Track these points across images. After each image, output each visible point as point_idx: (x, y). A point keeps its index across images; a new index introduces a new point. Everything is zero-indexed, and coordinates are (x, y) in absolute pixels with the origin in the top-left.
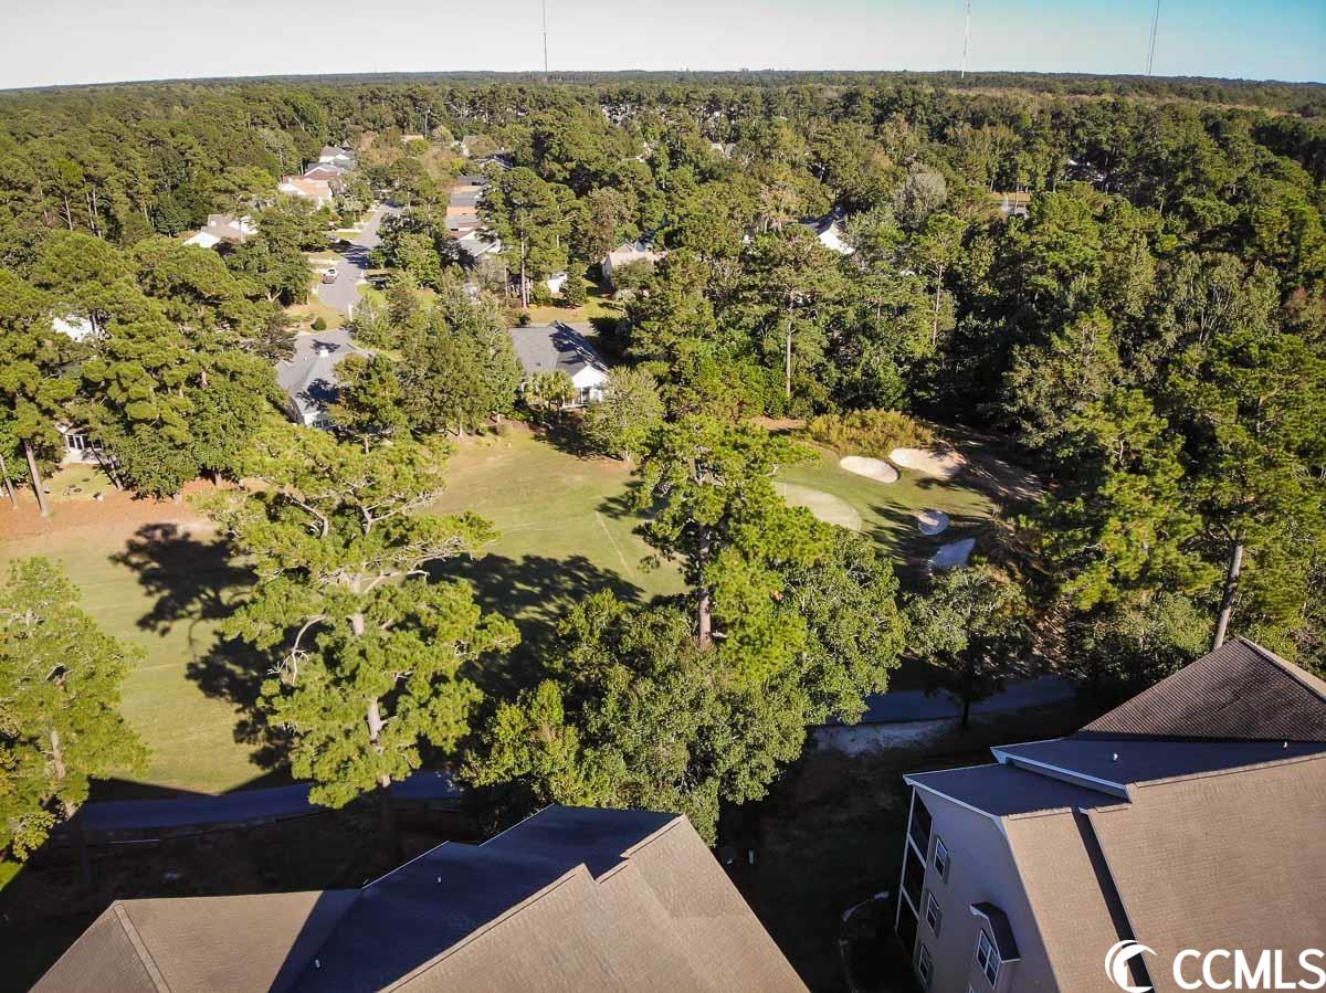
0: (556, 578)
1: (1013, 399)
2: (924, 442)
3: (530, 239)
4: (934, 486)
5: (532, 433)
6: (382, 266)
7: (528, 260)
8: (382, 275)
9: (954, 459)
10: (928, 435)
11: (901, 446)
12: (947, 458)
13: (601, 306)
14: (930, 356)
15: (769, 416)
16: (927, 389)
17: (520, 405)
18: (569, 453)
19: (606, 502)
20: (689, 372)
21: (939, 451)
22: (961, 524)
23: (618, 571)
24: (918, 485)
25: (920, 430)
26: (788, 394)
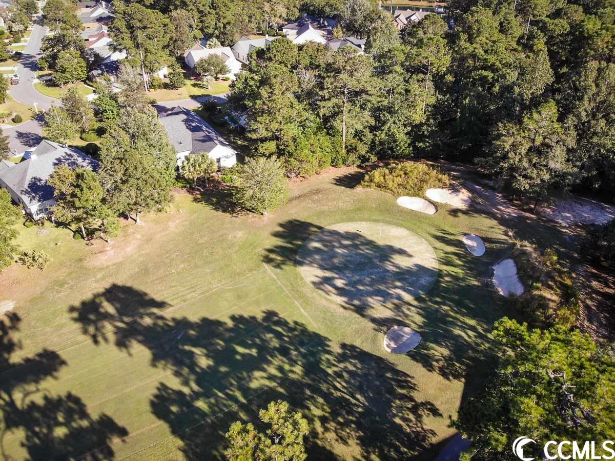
0: (263, 337)
1: (505, 157)
2: (445, 184)
3: (146, 49)
4: (460, 214)
5: (190, 197)
6: (46, 68)
7: (146, 62)
8: (47, 75)
9: (464, 194)
10: (445, 178)
11: (431, 187)
12: (460, 193)
13: (194, 85)
14: (424, 122)
15: (335, 166)
16: (424, 142)
17: (179, 178)
18: (223, 212)
19: (267, 253)
20: (291, 148)
21: (454, 189)
22: (494, 246)
23: (303, 322)
24: (450, 214)
25: (440, 176)
26: (344, 151)
